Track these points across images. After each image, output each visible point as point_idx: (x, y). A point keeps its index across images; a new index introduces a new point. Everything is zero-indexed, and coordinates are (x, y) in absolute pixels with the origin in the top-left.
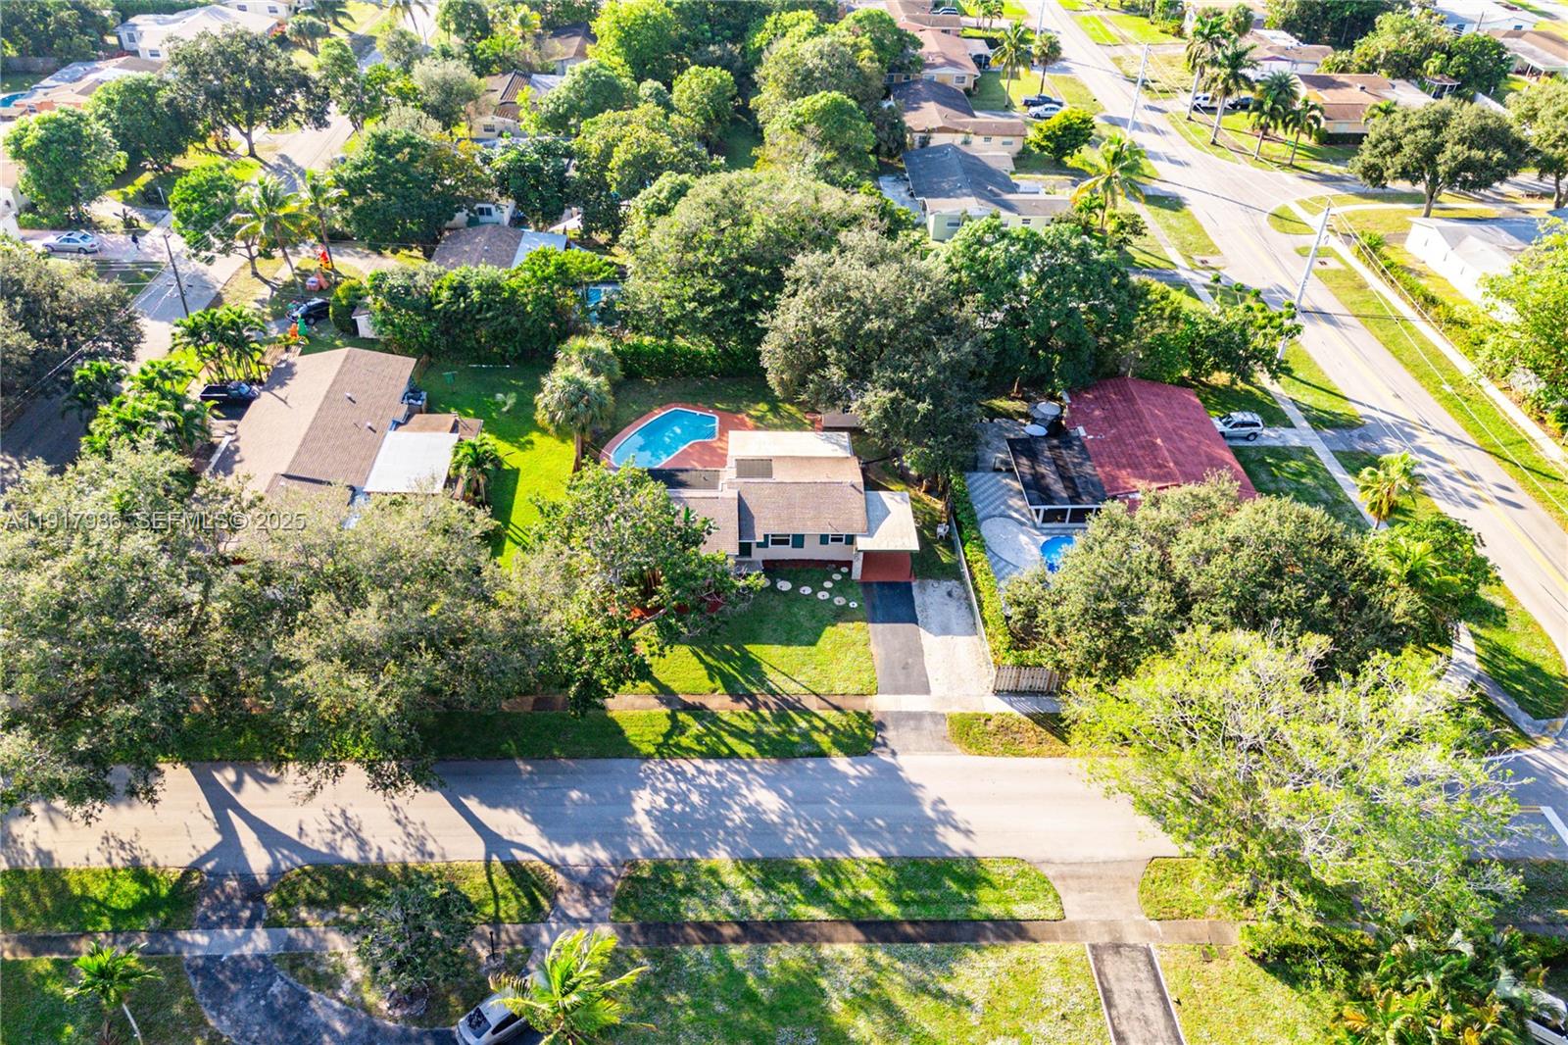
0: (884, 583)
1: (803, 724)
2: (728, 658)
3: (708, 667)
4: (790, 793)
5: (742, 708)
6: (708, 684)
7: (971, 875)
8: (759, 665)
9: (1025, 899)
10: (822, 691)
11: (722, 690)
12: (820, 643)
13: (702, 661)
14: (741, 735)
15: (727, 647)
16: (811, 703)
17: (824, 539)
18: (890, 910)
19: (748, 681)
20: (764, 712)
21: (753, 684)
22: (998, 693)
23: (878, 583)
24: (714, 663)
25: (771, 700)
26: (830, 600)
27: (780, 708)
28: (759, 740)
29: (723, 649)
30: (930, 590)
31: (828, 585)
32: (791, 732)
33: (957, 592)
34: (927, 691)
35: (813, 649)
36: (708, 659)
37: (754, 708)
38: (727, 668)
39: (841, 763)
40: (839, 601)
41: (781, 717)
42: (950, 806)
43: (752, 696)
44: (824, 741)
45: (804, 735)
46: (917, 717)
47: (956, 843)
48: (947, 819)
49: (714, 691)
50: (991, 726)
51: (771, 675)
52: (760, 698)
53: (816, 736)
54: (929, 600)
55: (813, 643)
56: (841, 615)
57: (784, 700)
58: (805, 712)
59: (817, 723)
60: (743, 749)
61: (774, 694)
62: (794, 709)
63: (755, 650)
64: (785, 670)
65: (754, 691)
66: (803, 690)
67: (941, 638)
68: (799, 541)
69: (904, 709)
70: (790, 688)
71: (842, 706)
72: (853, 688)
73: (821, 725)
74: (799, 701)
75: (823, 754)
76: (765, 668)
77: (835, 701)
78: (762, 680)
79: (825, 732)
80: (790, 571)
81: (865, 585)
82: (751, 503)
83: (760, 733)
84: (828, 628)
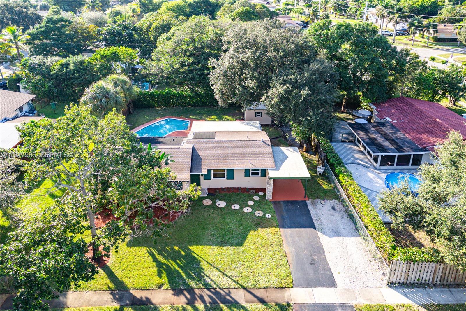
0: (288, 202)
2: (175, 257)
3: (159, 265)
5: (181, 301)
6: (157, 280)
8: (199, 262)
10: (248, 285)
11: (166, 286)
12: (245, 244)
13: (155, 259)
15: (176, 248)
16: (240, 296)
17: (247, 173)
19: (189, 276)
20: (200, 306)
21: (193, 279)
22: (391, 285)
23: (284, 201)
24: (164, 261)
25: (206, 294)
26: (252, 213)
27: (214, 302)
29: (173, 249)
30: (319, 206)
31: (251, 203)
33: (339, 206)
34: (332, 284)
35: (241, 249)
36: (160, 258)
37: (191, 301)
38: (173, 265)
40: (259, 213)
43: (191, 290)
49: (160, 286)
51: (208, 271)
52: (197, 292)
54: (320, 212)
55: (240, 244)
56: (260, 223)
57: (217, 293)
58: (234, 305)
61: (207, 286)
63: (197, 250)
64: (219, 266)
65: (194, 286)
66: (233, 285)
67: (335, 238)
68: (231, 174)
69: (318, 302)
70: (223, 282)
71: (266, 299)
72: (274, 282)
74: (229, 294)
76: (204, 264)
77: (260, 293)
78: (200, 276)
80: (225, 196)
81: (275, 202)
82: (200, 151)
84: (252, 232)
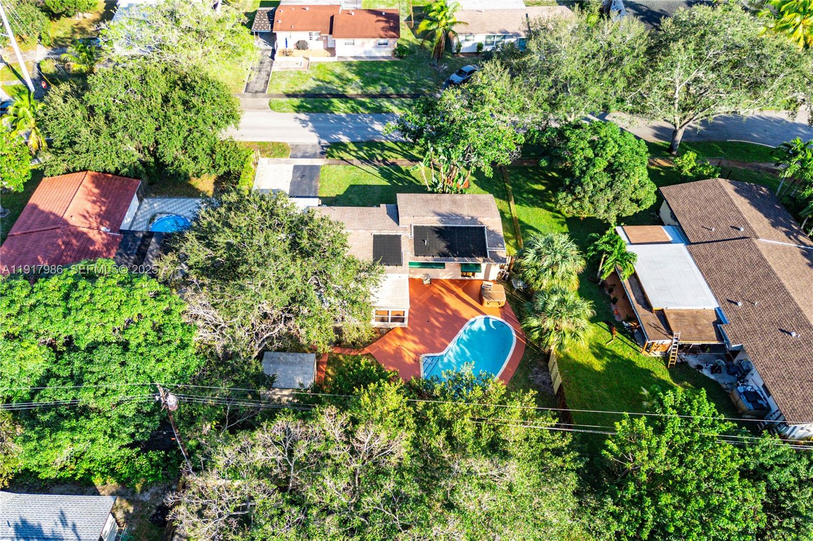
1: (361, 154)
2: (399, 179)
3: (410, 176)
4: (369, 129)
5: (391, 160)
7: (299, 109)
8: (382, 176)
9: (282, 103)
10: (350, 166)
12: (347, 187)
13: (414, 178)
14: (391, 149)
16: (356, 162)
18: (335, 101)
19: (389, 170)
20: (380, 158)
21: (386, 169)
24: (408, 177)
25: (377, 163)
28: (383, 147)
32: (367, 150)
35: (352, 183)
36: (411, 179)
37: (384, 160)
38: (400, 175)
39: (345, 139)
41: (372, 157)
42: (301, 125)
44: (352, 147)
45: (361, 149)
46: (303, 157)
47: (303, 116)
48: (303, 122)
50: (268, 153)
51: (376, 172)
52: (382, 163)
53: (356, 149)
55: (352, 186)
57: (370, 163)
58: (359, 158)
59: (354, 154)
60: (390, 144)
61: (375, 165)
62: (366, 160)
63: (384, 182)
64: (368, 174)
65: (385, 166)
73: (352, 153)
74: (362, 163)
75: (353, 143)
76: (379, 175)
78: (381, 171)
79: (350, 150)
83: (382, 150)
84: (341, 194)
